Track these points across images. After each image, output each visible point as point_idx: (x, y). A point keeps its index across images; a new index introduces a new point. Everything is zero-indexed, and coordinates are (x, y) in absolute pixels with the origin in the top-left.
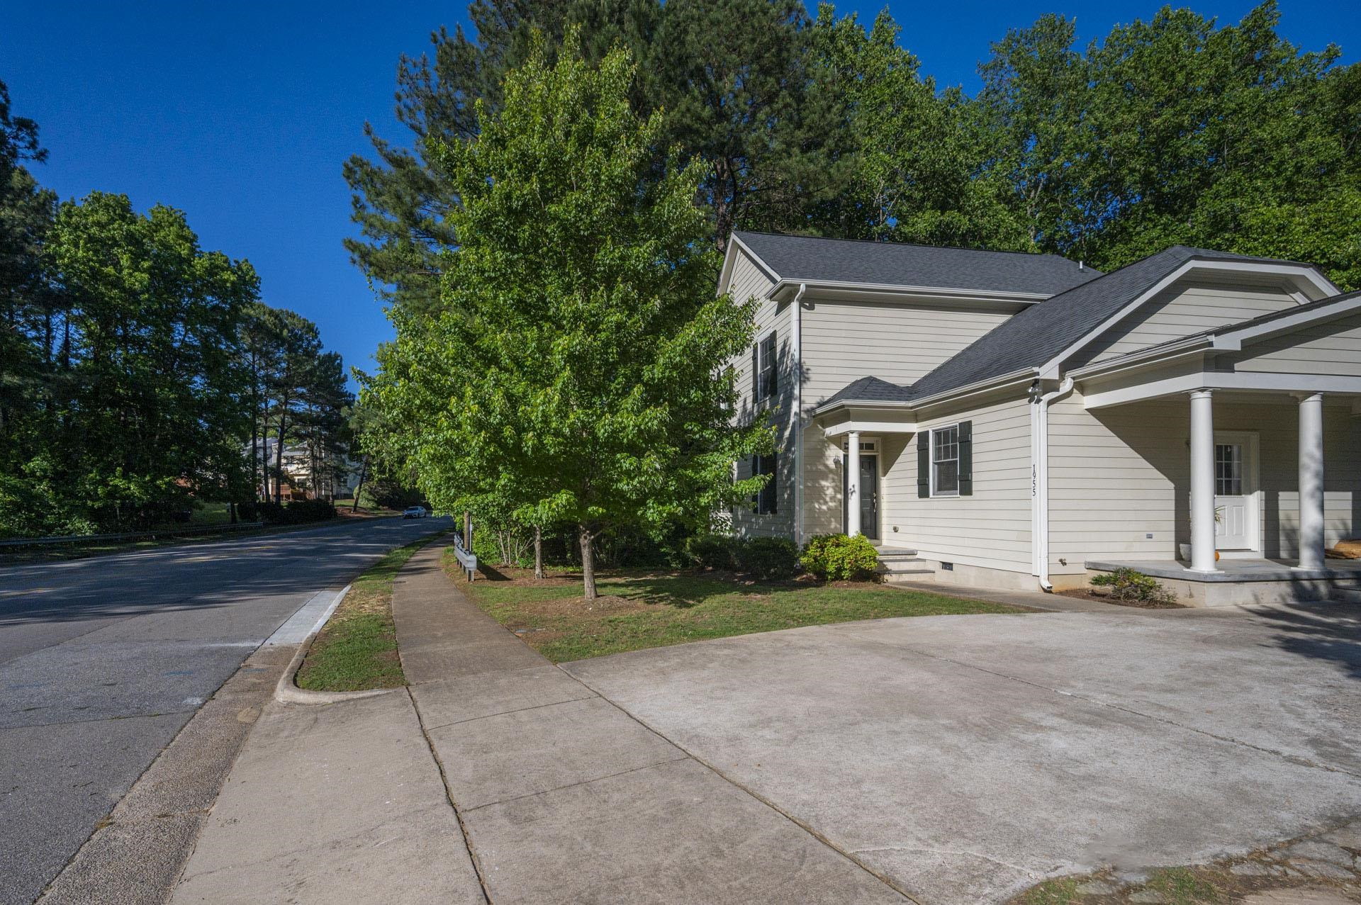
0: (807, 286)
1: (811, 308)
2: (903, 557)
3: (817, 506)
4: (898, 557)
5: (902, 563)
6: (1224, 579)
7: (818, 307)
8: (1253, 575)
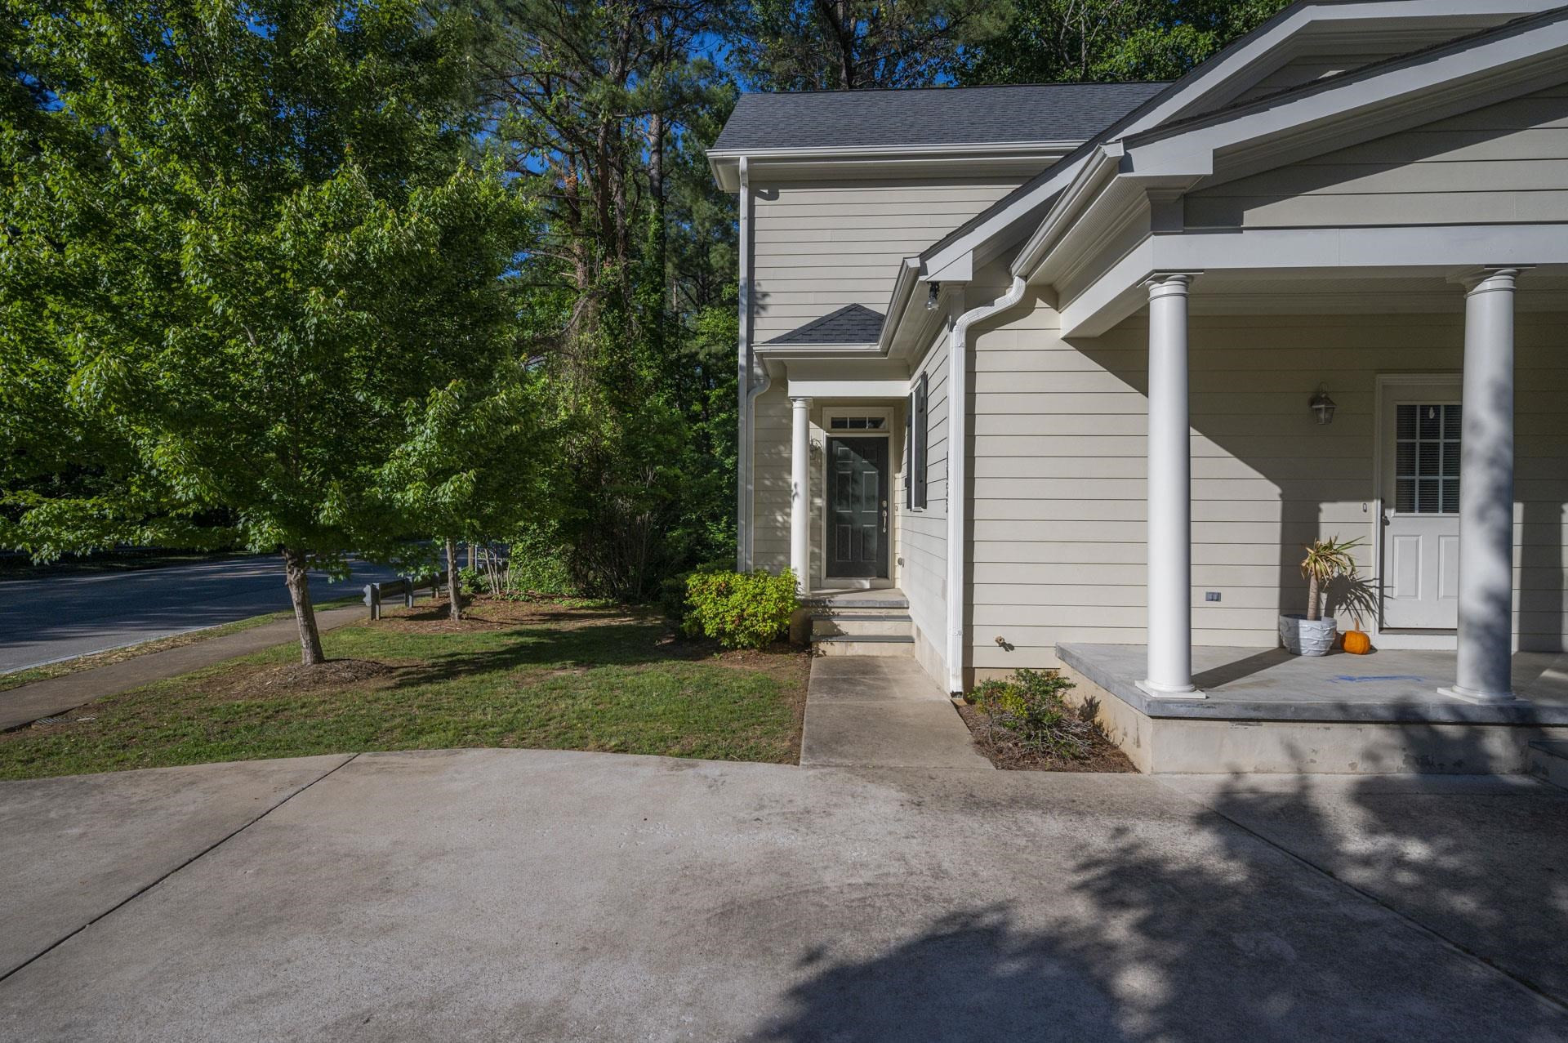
0: (750, 160)
1: (773, 196)
2: (884, 612)
3: (780, 518)
4: (874, 612)
5: (866, 623)
6: (1197, 712)
7: (785, 195)
8: (1277, 708)
